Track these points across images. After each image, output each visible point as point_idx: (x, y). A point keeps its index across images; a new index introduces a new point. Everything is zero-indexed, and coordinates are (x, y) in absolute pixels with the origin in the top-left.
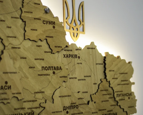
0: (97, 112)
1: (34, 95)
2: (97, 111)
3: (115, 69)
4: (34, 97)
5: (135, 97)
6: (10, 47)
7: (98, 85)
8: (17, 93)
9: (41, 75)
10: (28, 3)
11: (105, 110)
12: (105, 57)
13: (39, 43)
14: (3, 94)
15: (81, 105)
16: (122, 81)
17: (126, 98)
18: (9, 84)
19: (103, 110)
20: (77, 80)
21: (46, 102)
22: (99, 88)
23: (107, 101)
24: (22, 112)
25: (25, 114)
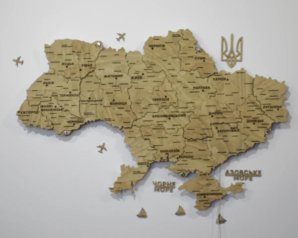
0: (241, 118)
1: (186, 104)
3: (264, 87)
6: (170, 76)
8: (173, 103)
9: (193, 92)
10: (184, 48)
11: (251, 117)
12: (254, 79)
13: (192, 72)
14: (163, 103)
15: (225, 112)
16: (271, 96)
17: (275, 109)
18: (167, 98)
19: (248, 117)
20: (224, 95)
21: (195, 109)
22: (245, 101)
23: (254, 111)
24: (177, 114)
25: (179, 116)
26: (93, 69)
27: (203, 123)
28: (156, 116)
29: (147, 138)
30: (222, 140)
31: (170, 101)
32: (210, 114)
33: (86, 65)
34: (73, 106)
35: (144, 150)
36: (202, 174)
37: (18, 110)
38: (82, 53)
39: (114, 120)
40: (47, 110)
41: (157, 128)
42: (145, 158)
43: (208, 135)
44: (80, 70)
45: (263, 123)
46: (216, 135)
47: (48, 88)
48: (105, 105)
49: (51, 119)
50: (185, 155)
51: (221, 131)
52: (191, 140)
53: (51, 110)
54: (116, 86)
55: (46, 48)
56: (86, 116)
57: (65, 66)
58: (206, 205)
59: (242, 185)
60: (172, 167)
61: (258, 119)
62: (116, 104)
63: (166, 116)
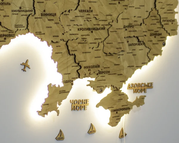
0: (146, 32)
1: (105, 17)
2: (147, 30)
4: (106, 18)
5: (177, 23)
7: (149, 12)
8: (96, 15)
9: (111, 4)
11: (153, 30)
14: (88, 15)
15: (135, 25)
16: (168, 10)
17: (170, 23)
18: (91, 9)
19: (151, 30)
20: (134, 8)
21: (113, 22)
22: (149, 15)
23: (155, 24)
24: (98, 27)
25: (100, 29)
27: (119, 37)
28: (81, 29)
29: (73, 53)
30: (132, 54)
31: (94, 13)
32: (125, 27)
34: (5, 16)
35: (69, 66)
36: (115, 89)
39: (44, 34)
41: (82, 42)
42: (70, 75)
46: (127, 49)
50: (104, 70)
51: (131, 45)
52: (109, 54)
58: (117, 121)
59: (144, 98)
60: (91, 84)
61: (158, 33)
62: (46, 15)
63: (89, 29)
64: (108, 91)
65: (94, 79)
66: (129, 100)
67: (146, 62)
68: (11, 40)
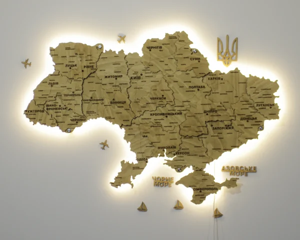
0: (235, 116)
3: (257, 86)
4: (183, 104)
6: (167, 76)
7: (239, 97)
8: (170, 102)
9: (189, 91)
10: (179, 49)
11: (244, 115)
12: (248, 78)
13: (188, 72)
14: (160, 102)
15: (219, 110)
16: (264, 95)
17: (267, 107)
18: (164, 97)
19: (242, 115)
20: (219, 94)
21: (190, 107)
22: (239, 100)
23: (247, 109)
24: (174, 112)
25: (176, 114)
26: (95, 70)
27: (198, 121)
28: (154, 114)
29: (146, 135)
30: (217, 137)
31: (167, 100)
32: (205, 112)
33: (88, 67)
34: (76, 105)
35: (143, 146)
36: (197, 169)
37: (26, 109)
38: (84, 56)
39: (114, 118)
40: (52, 109)
41: (155, 125)
42: (144, 154)
43: (203, 132)
44: (83, 71)
45: (256, 120)
46: (211, 132)
47: (53, 88)
48: (106, 104)
49: (56, 118)
50: (182, 151)
51: (216, 129)
52: (188, 137)
53: (56, 109)
54: (116, 86)
55: (51, 50)
56: (88, 114)
57: (68, 68)
58: (202, 199)
59: (236, 181)
60: (169, 163)
61: (251, 117)
62: (116, 103)
63: (163, 114)
64: (189, 170)
65: (171, 159)
66: (216, 181)
67: (237, 145)
68: (83, 123)
